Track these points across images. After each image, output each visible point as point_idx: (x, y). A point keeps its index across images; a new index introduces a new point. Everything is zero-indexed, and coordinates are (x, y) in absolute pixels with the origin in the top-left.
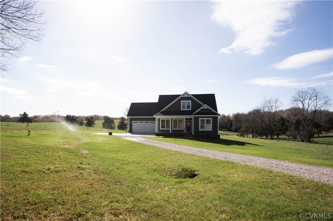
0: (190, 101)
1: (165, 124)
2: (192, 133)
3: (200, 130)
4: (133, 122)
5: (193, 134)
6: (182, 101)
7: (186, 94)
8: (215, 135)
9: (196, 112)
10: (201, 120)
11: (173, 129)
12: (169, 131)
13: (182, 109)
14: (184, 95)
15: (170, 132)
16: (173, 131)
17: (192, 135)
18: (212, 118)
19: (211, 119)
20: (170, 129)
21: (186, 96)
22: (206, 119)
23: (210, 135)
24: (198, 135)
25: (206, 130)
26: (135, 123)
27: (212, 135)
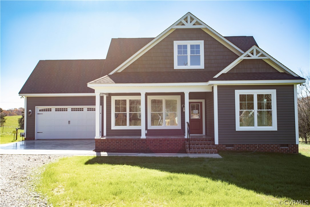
0: (201, 43)
1: (128, 112)
2: (214, 140)
3: (239, 128)
4: (38, 108)
5: (217, 142)
6: (176, 43)
7: (189, 20)
8: (287, 145)
9: (225, 71)
10: (242, 97)
11: (150, 127)
12: (139, 132)
13: (176, 67)
14: (183, 25)
15: (143, 136)
16: (150, 132)
17: (214, 144)
18: (275, 91)
19: (273, 93)
20: (142, 127)
21: (189, 25)
22: (255, 93)
23: (271, 146)
24: (232, 146)
25: (256, 128)
26: (43, 112)
27: (279, 144)
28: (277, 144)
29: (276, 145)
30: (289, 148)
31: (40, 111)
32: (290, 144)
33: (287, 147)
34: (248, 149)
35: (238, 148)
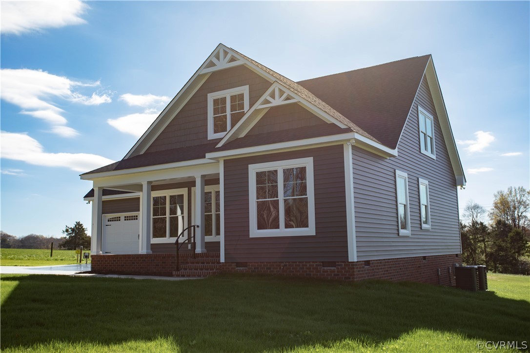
1: (168, 215)
2: (219, 256)
3: (255, 232)
4: (106, 217)
5: (222, 260)
8: (333, 264)
9: (233, 133)
10: (260, 176)
17: (219, 263)
18: (311, 159)
19: (308, 163)
22: (280, 166)
23: (307, 265)
24: (244, 265)
25: (283, 231)
26: (112, 222)
27: (319, 262)
28: (316, 262)
29: (315, 264)
30: (338, 268)
31: (109, 221)
32: (338, 262)
33: (334, 268)
34: (269, 270)
35: (255, 268)
